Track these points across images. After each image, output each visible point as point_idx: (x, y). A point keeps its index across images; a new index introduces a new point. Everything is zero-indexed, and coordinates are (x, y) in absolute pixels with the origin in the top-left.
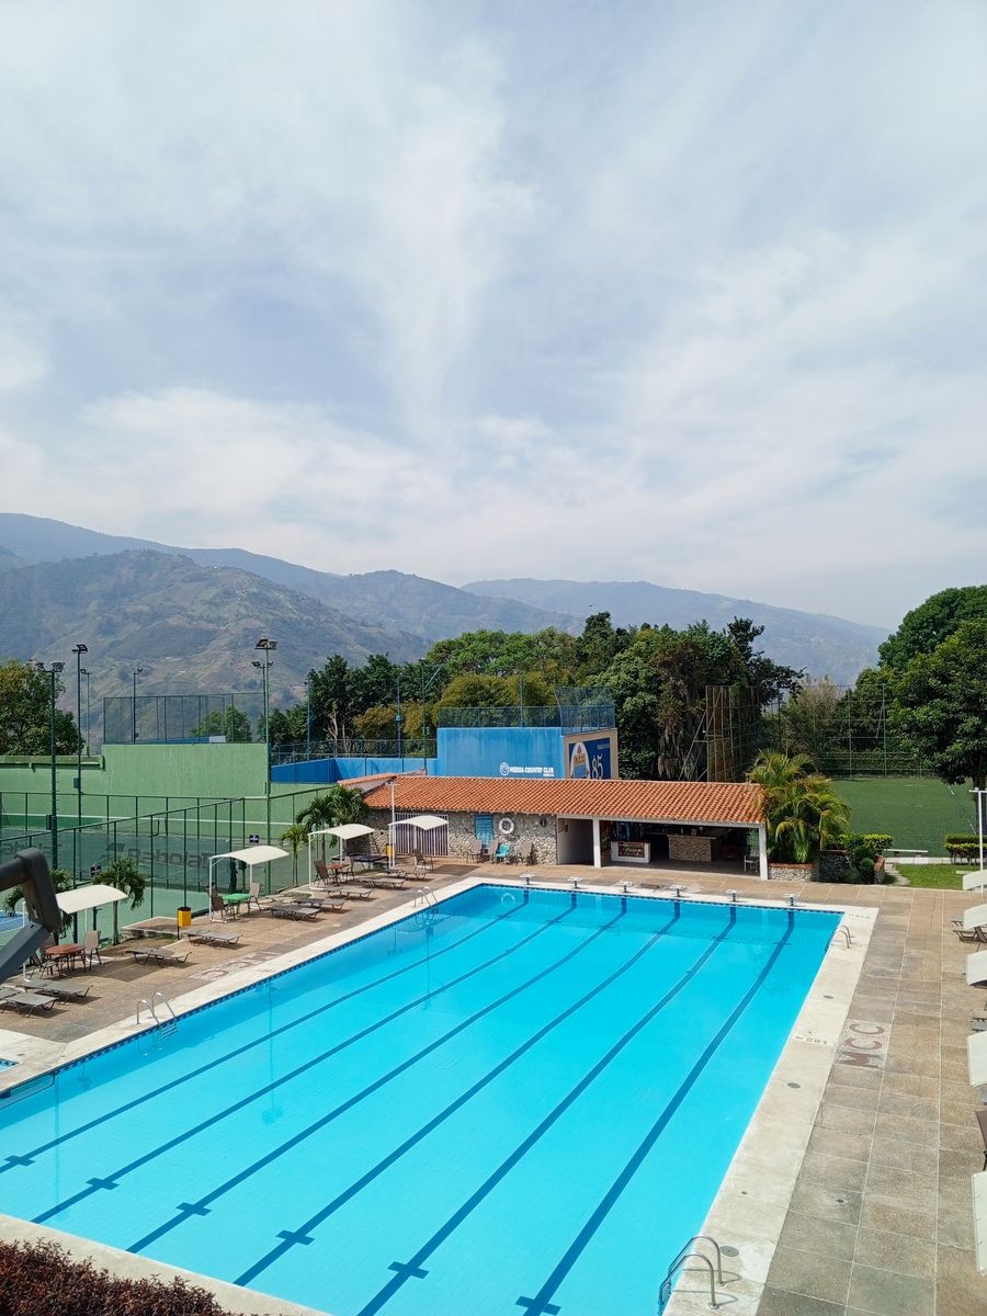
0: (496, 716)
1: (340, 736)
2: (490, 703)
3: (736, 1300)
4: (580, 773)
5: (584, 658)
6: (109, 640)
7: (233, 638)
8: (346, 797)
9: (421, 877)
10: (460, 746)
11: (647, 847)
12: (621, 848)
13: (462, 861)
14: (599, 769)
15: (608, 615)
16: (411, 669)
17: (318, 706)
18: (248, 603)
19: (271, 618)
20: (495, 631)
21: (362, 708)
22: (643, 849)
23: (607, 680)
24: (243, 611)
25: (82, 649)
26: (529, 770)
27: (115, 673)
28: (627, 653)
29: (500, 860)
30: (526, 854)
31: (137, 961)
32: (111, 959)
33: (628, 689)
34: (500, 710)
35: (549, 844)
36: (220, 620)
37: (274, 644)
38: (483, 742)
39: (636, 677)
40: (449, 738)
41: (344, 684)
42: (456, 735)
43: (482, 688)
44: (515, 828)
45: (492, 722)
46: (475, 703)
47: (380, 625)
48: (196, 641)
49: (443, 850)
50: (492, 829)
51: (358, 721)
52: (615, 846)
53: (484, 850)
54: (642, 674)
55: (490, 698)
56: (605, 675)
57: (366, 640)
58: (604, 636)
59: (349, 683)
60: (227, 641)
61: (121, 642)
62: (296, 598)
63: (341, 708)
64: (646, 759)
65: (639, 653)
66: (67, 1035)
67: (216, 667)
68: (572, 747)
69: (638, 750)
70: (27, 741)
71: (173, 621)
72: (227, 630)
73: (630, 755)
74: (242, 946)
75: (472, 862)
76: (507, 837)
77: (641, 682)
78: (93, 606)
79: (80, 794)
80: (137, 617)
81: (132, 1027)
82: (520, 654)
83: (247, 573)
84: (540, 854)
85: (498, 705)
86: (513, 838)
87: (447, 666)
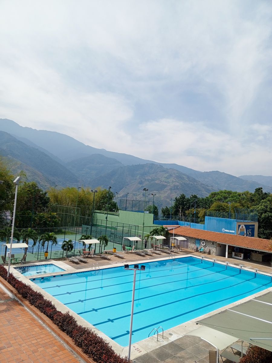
0: (225, 215)
1: (182, 216)
2: (224, 211)
3: (163, 341)
4: (242, 234)
5: (253, 201)
6: (141, 185)
7: (171, 187)
8: (163, 229)
9: (177, 252)
10: (211, 222)
11: (242, 255)
12: (235, 254)
13: (191, 251)
14: (250, 233)
15: (262, 189)
16: (203, 199)
17: (177, 207)
18: (176, 178)
19: (181, 182)
20: (229, 190)
21: (188, 208)
22: (241, 255)
23: (258, 208)
24: (174, 180)
25: (110, 188)
26: (231, 231)
27: (142, 194)
28: (265, 200)
29: (201, 252)
30: (208, 251)
31: (101, 257)
32: (97, 256)
33: (264, 211)
34: (227, 213)
35: (214, 250)
36: (168, 182)
37: (148, 190)
38: (218, 222)
39: (267, 208)
40: (208, 220)
41: (184, 202)
42: (211, 219)
43: (222, 206)
44: (206, 244)
45: (224, 216)
46: (219, 211)
47: (212, 186)
48: (162, 187)
49: (187, 247)
50: (200, 244)
51: (187, 212)
52: (233, 253)
53: (197, 249)
54: (268, 207)
55: (224, 210)
56: (258, 206)
57: (208, 190)
58: (259, 194)
59: (185, 201)
60: (169, 188)
61: (144, 186)
62: (188, 177)
63: (183, 208)
64: (269, 232)
65: (269, 201)
66: (78, 268)
67: (166, 194)
68: (239, 226)
69: (267, 230)
70: (106, 208)
71: (156, 182)
72: (170, 185)
73: (264, 231)
74: (125, 259)
75: (193, 251)
76: (203, 246)
77: (268, 210)
78: (138, 177)
79: (107, 220)
80: (148, 180)
81: (91, 269)
82: (235, 198)
83: (177, 170)
84: (211, 252)
85: (227, 212)
86: (205, 246)
87: (213, 199)
